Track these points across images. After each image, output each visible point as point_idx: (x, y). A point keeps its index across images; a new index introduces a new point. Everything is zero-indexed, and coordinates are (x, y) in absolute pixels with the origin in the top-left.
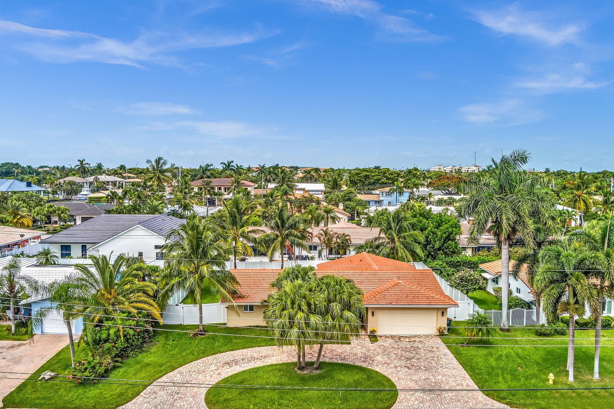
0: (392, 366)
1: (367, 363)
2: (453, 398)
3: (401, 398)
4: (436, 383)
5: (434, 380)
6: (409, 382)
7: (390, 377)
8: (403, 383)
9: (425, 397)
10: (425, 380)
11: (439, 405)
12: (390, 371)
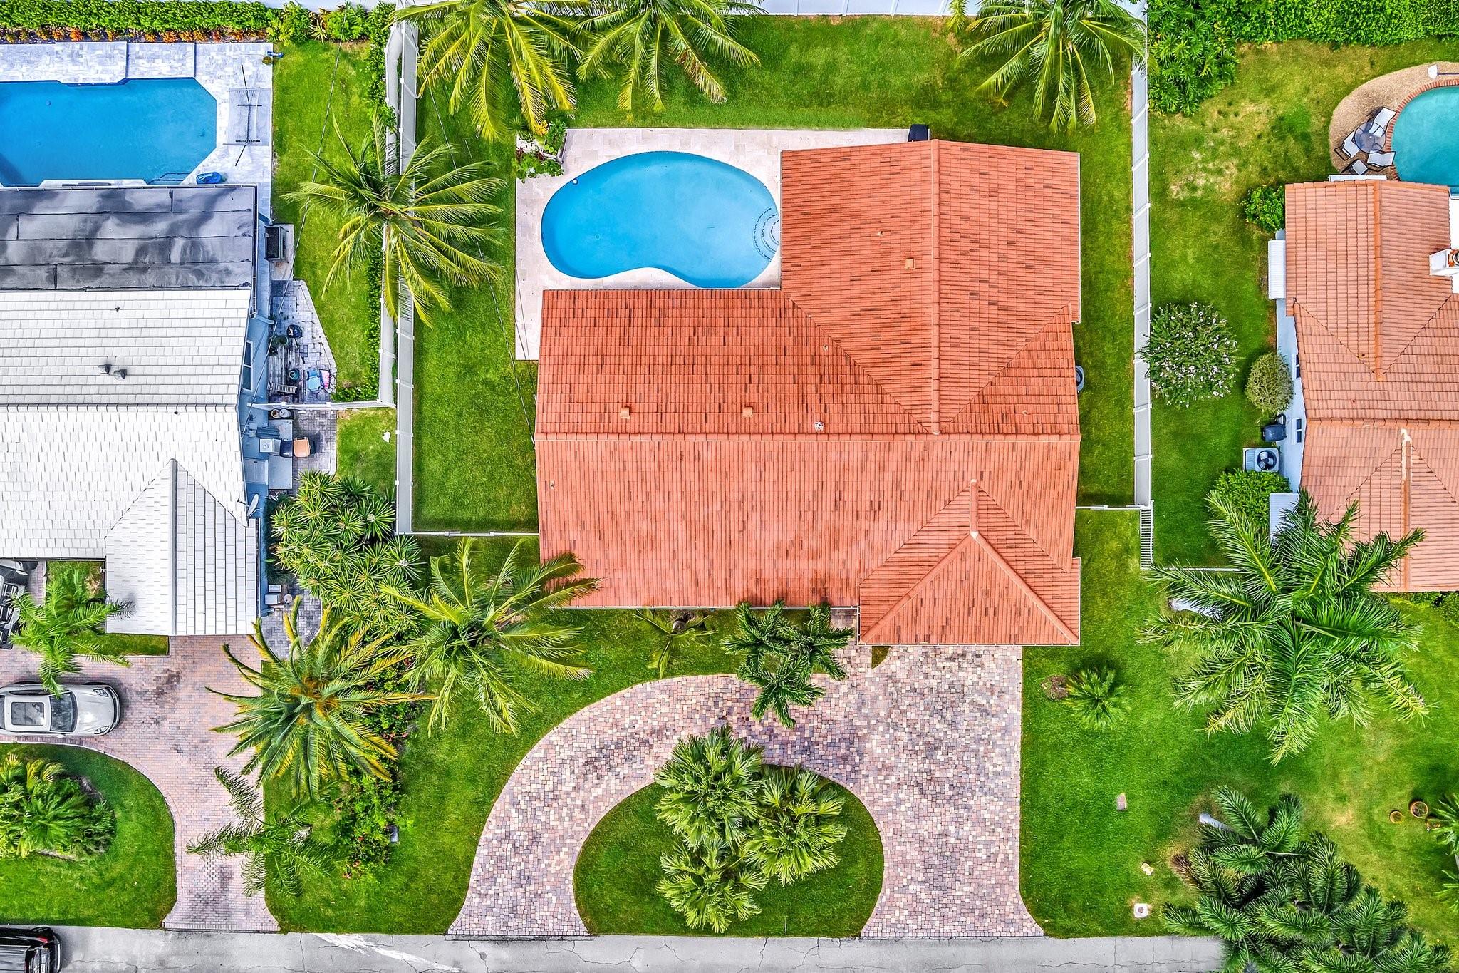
0: (893, 779)
1: (849, 768)
2: (967, 901)
3: (884, 900)
4: (954, 847)
5: (952, 840)
6: (908, 844)
7: (879, 825)
8: (898, 848)
9: (923, 896)
10: (939, 836)
11: (937, 923)
12: (886, 800)
